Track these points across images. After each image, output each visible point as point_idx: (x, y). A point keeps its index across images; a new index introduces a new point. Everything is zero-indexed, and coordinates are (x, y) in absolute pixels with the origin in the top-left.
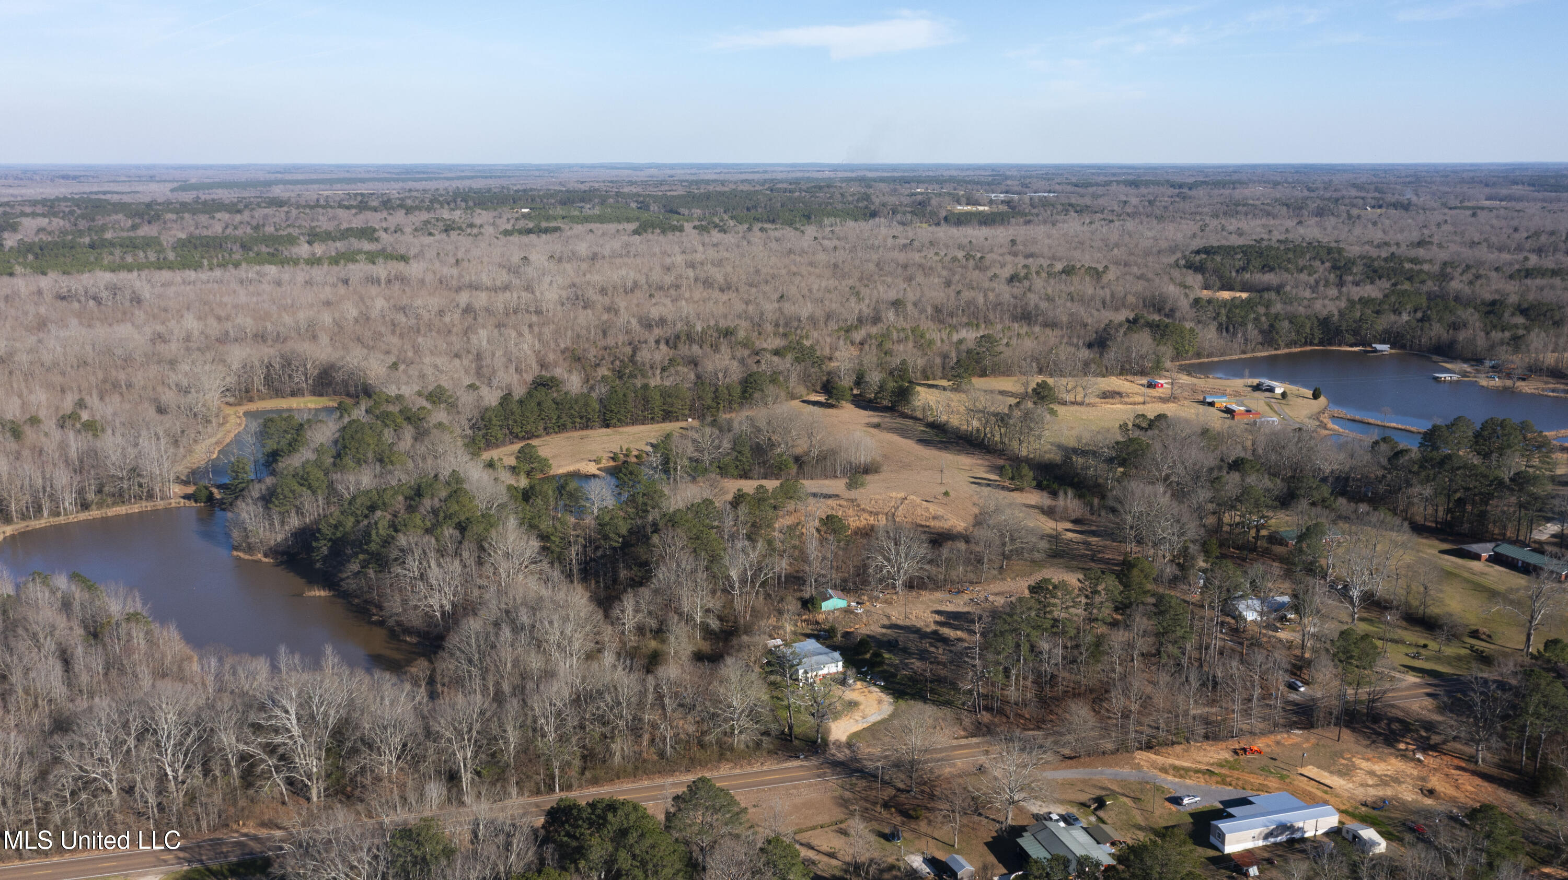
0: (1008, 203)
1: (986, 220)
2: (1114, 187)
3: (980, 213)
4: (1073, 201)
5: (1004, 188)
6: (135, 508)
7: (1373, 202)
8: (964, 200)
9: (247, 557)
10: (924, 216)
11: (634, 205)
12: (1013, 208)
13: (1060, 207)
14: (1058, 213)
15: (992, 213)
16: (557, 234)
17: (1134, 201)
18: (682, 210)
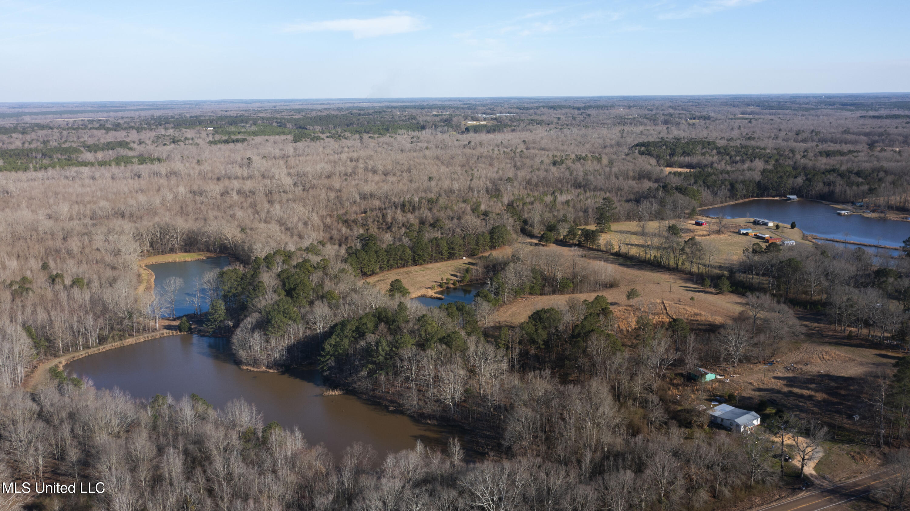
0: (495, 119)
2: (543, 109)
3: (482, 126)
4: (530, 118)
5: (482, 111)
6: (141, 339)
7: (690, 116)
8: (469, 118)
9: (255, 370)
10: (453, 128)
11: (275, 124)
12: (500, 122)
13: (526, 121)
14: (528, 125)
15: (490, 126)
16: (245, 143)
17: (563, 117)
18: (308, 127)
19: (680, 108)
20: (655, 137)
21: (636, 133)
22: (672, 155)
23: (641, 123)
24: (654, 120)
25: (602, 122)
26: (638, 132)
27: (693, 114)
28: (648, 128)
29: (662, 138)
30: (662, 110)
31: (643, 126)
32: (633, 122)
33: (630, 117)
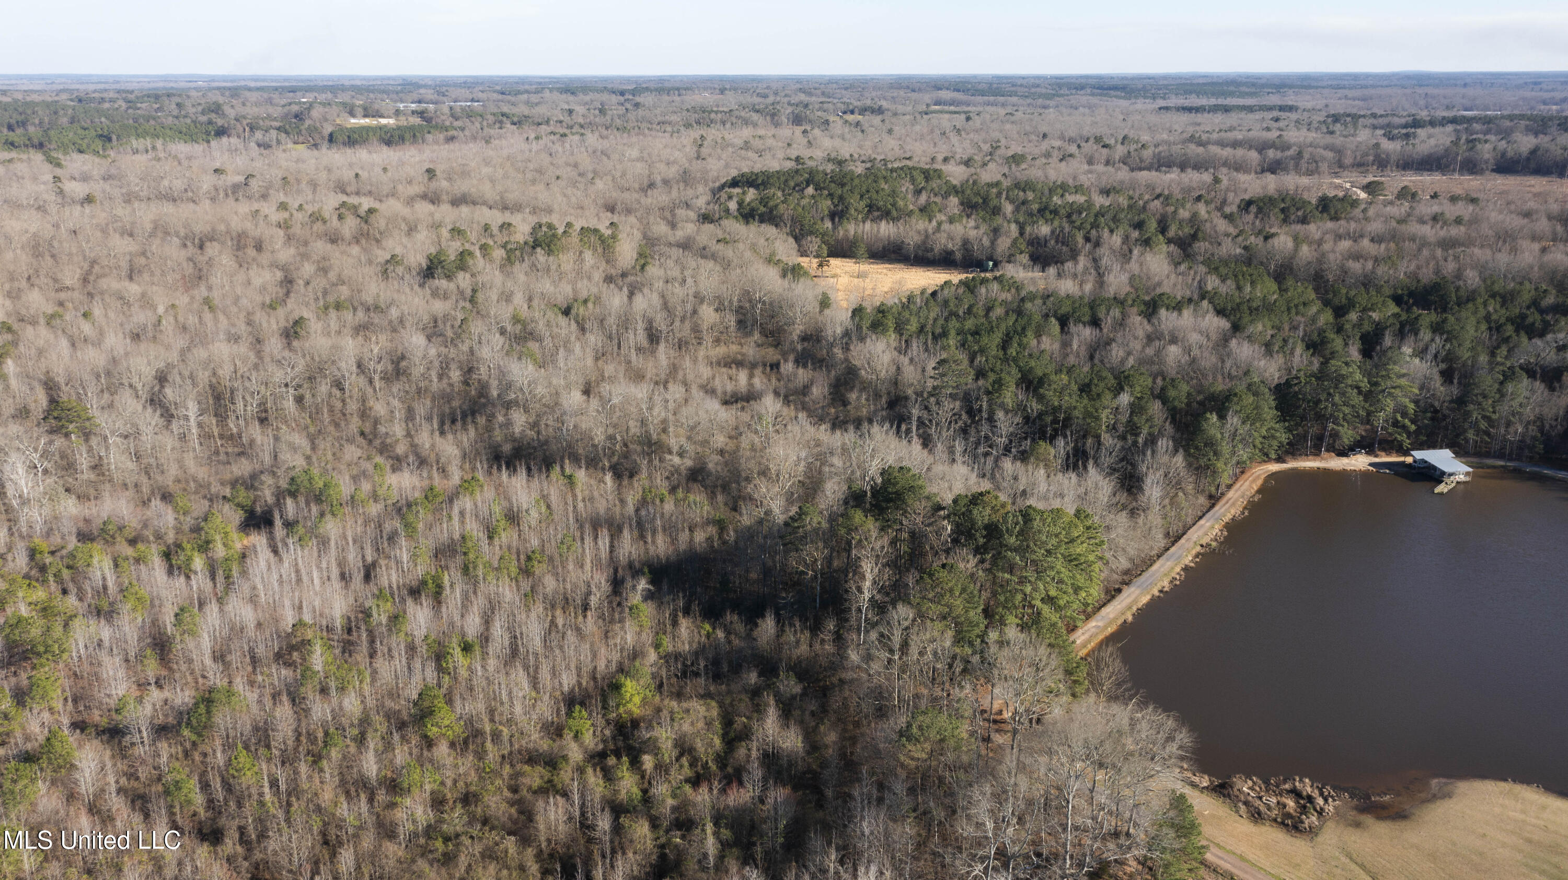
0: (421, 114)
1: (391, 138)
2: (547, 94)
3: (381, 128)
4: (505, 109)
5: (415, 96)
7: (843, 107)
8: (359, 111)
10: (299, 133)
12: (428, 120)
13: (491, 119)
14: (489, 126)
15: (399, 128)
17: (580, 110)
19: (818, 92)
20: (780, 155)
21: (733, 146)
22: (838, 215)
23: (746, 122)
24: (773, 115)
25: (660, 119)
26: (739, 142)
27: (848, 104)
28: (761, 132)
29: (798, 159)
30: (786, 96)
31: (750, 128)
32: (729, 118)
33: (721, 109)
